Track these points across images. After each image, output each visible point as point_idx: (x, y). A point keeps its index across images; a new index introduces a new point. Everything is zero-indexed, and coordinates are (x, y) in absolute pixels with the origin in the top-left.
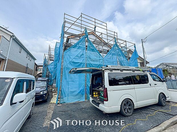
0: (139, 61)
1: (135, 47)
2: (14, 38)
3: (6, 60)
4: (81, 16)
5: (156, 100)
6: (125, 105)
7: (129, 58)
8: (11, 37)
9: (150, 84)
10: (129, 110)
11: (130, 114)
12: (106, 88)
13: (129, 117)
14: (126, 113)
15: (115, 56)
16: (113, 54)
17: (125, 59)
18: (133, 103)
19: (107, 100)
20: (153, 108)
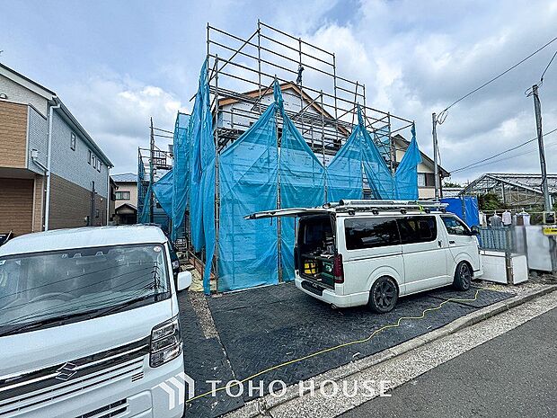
0: (421, 169)
1: (413, 132)
2: (59, 106)
3: (46, 176)
4: (258, 31)
5: (448, 278)
6: (379, 290)
7: (396, 165)
8: (50, 104)
9: (440, 243)
10: (386, 300)
11: (389, 309)
12: (341, 255)
13: (387, 315)
14: (382, 307)
15: (355, 160)
16: (353, 155)
17: (382, 169)
18: (397, 285)
19: (342, 282)
20: (439, 296)
